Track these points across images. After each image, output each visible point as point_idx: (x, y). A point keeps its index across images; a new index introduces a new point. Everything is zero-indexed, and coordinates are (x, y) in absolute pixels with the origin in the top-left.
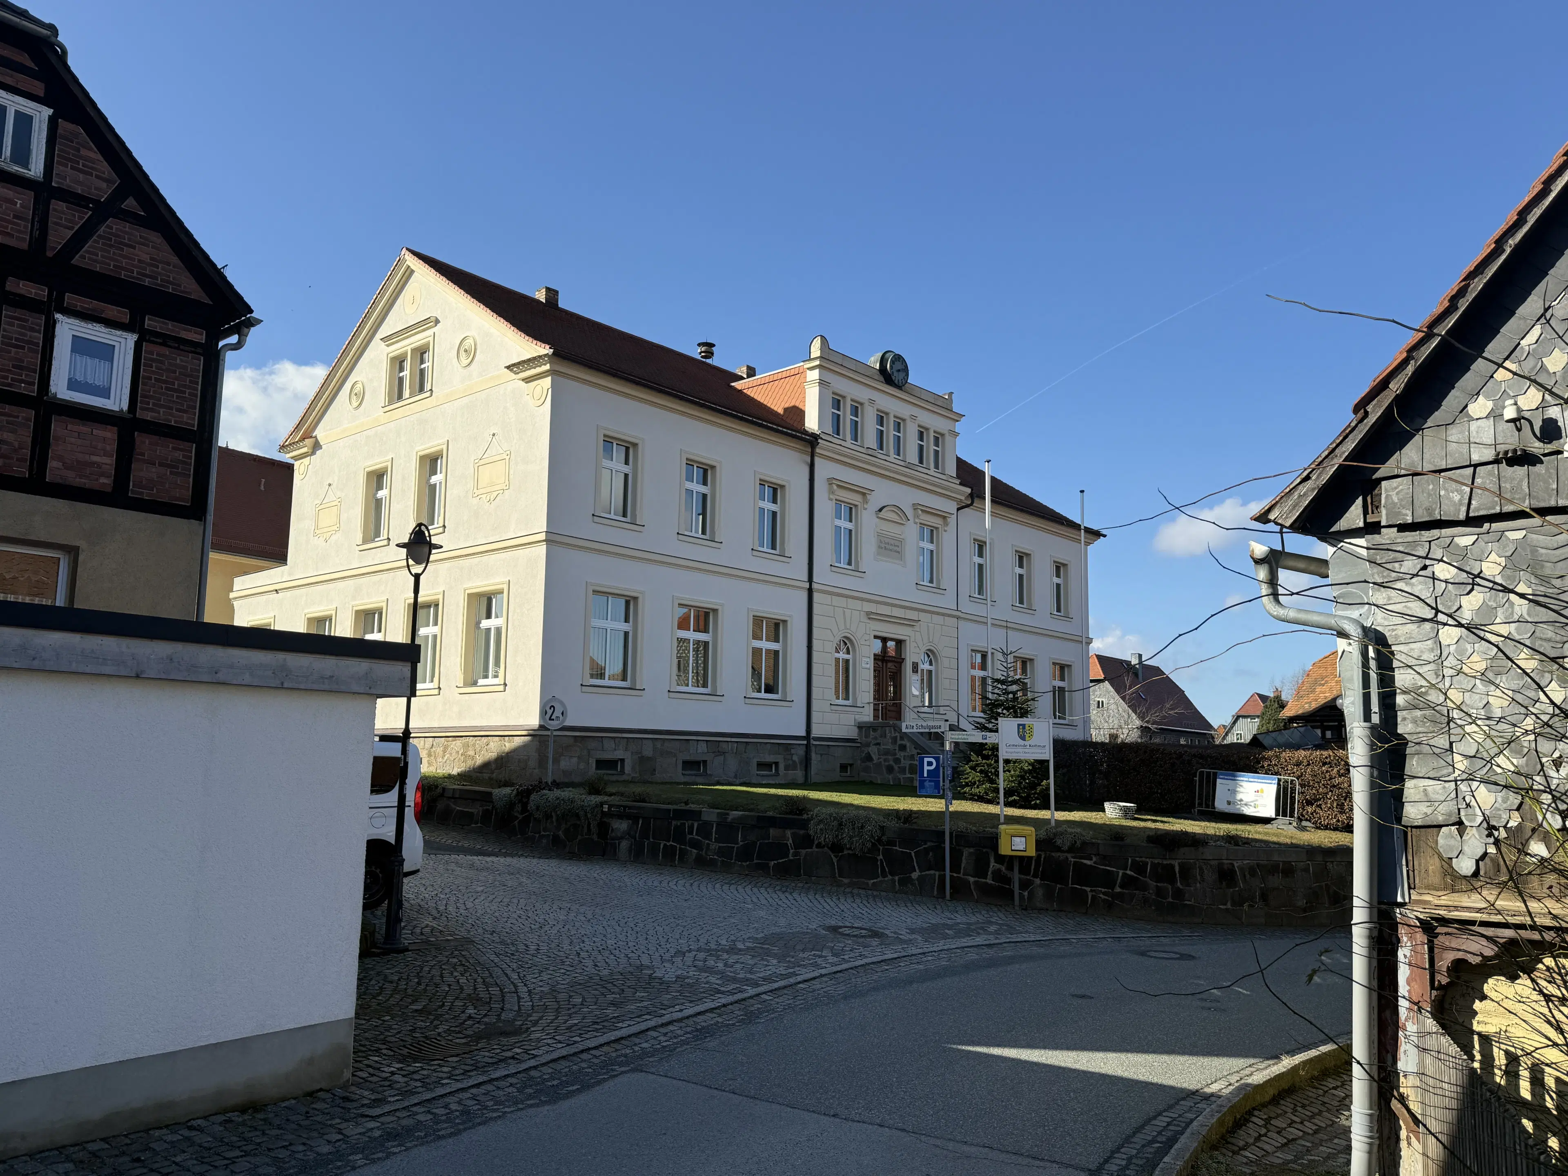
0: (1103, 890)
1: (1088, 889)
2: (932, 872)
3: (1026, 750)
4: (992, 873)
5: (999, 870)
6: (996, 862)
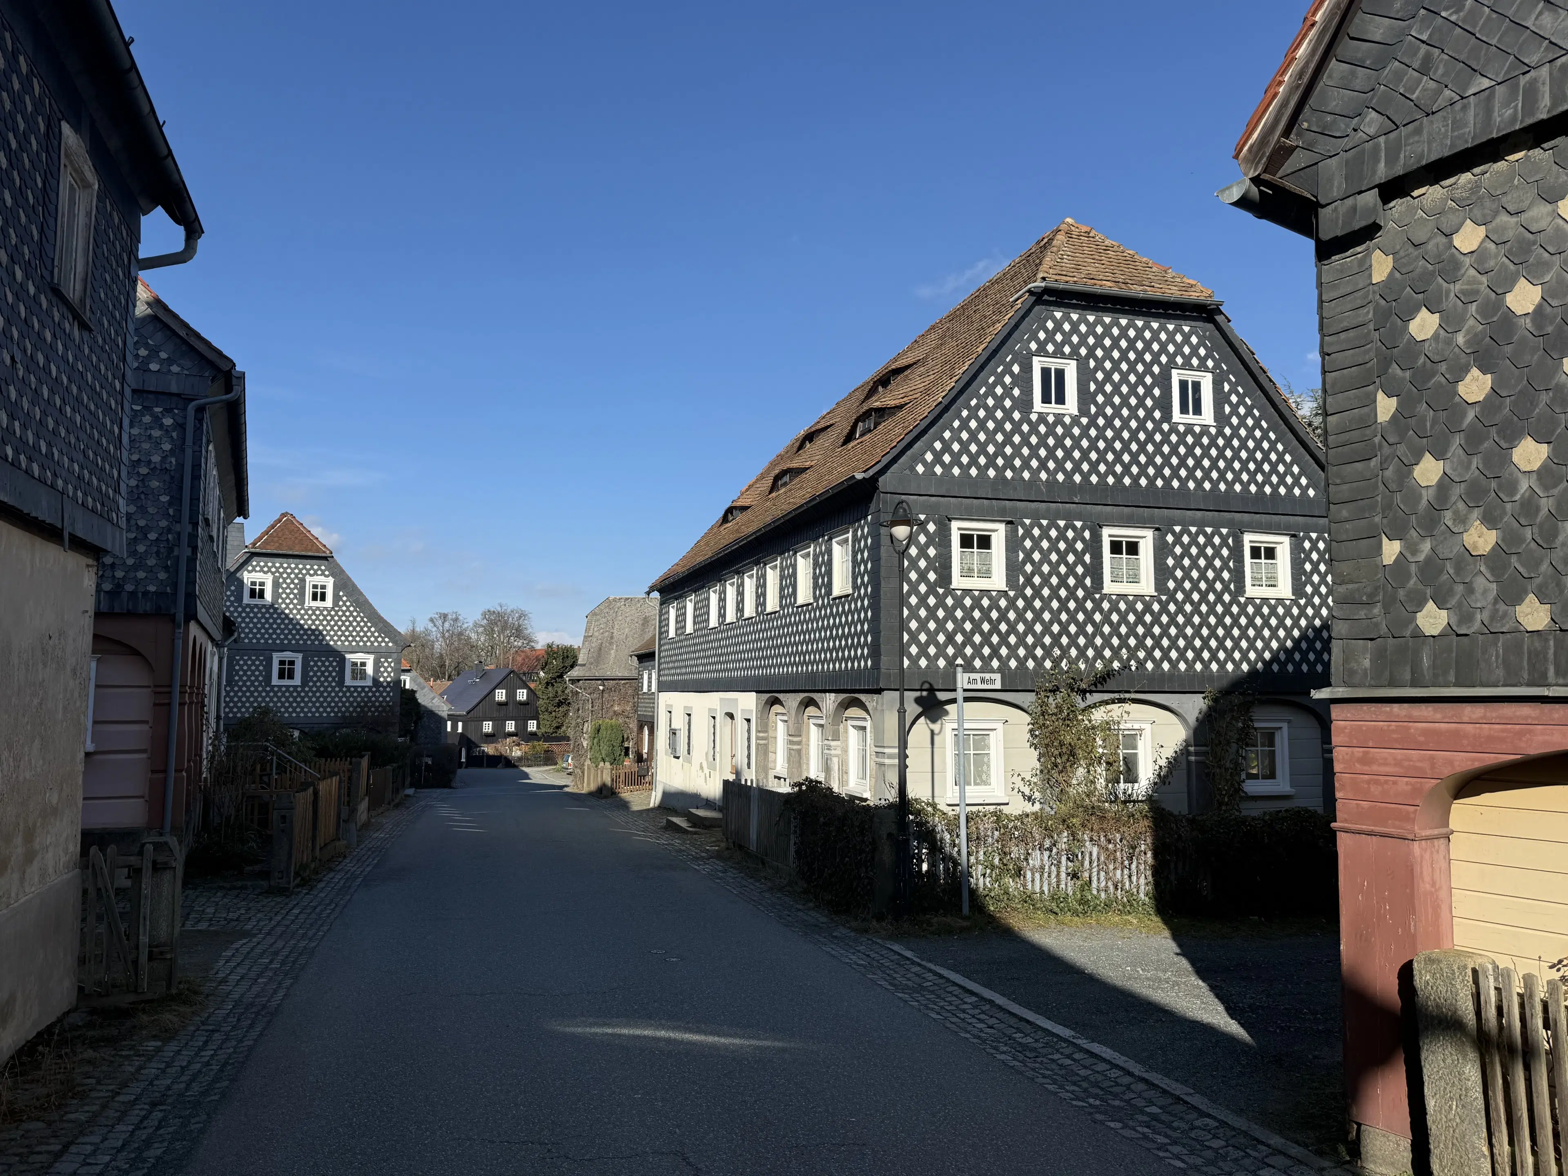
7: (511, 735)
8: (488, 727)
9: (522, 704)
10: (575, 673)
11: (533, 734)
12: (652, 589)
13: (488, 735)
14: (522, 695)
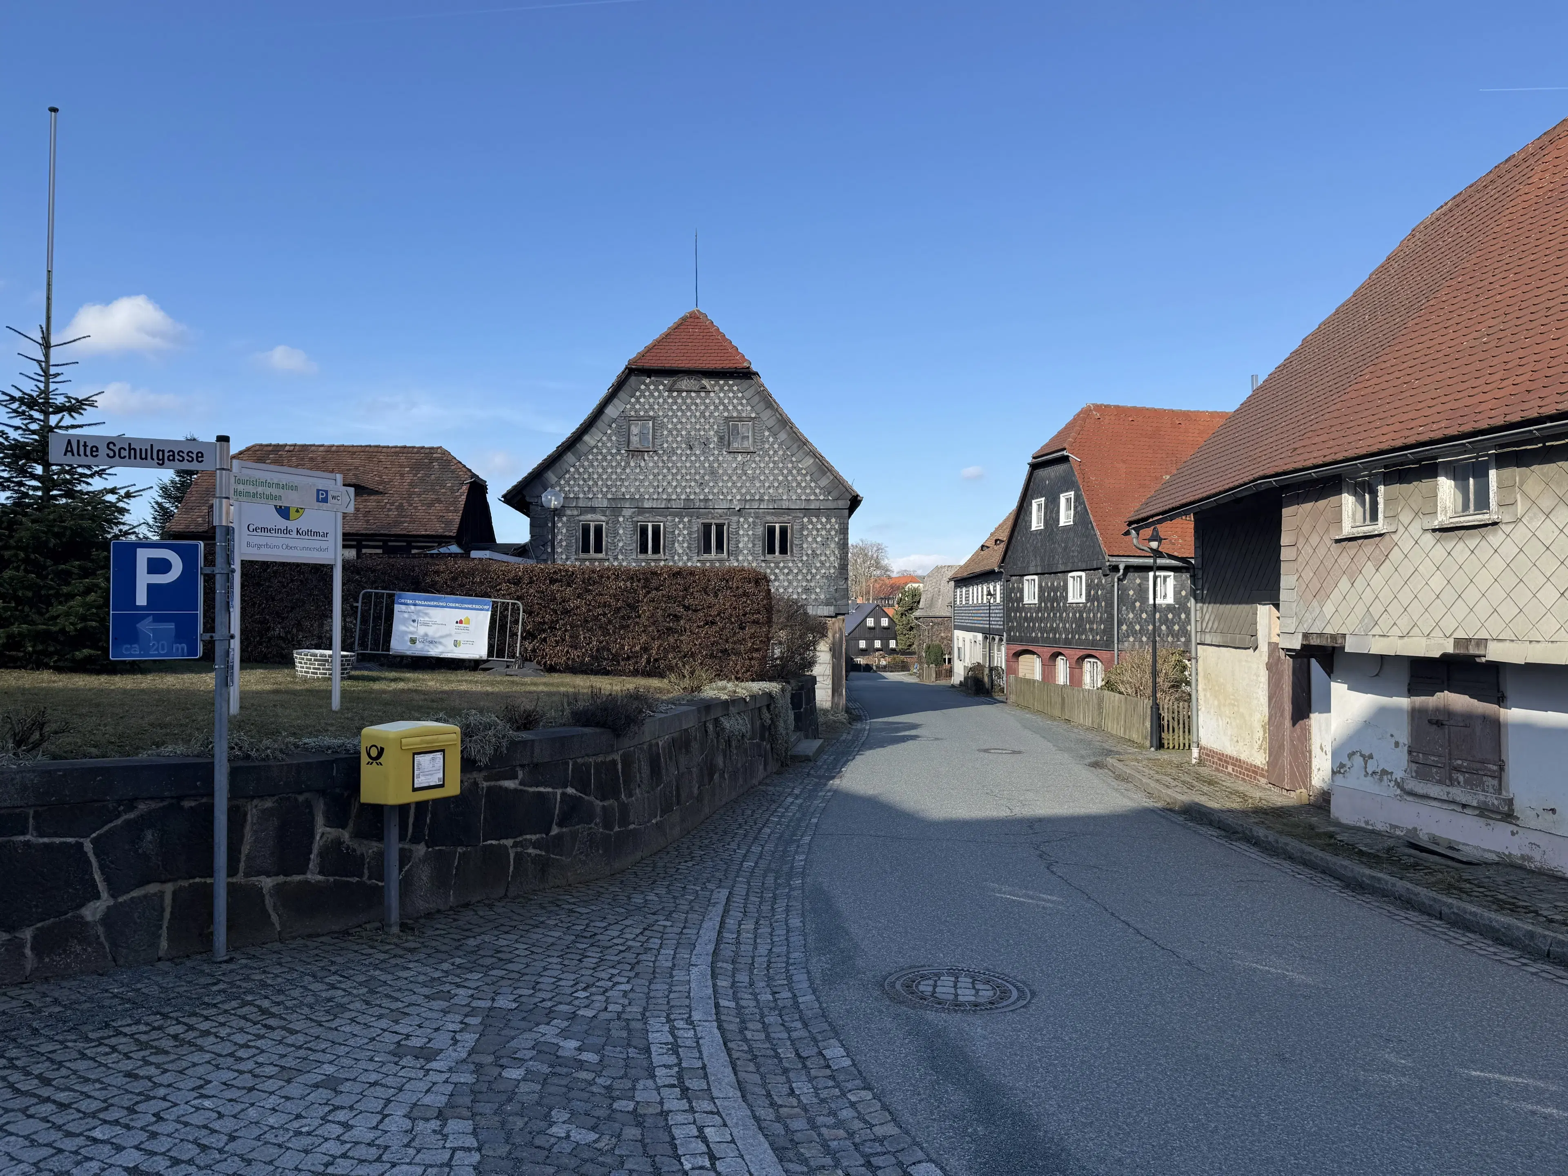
0: (534, 837)
1: (509, 842)
2: (153, 888)
3: (292, 543)
4: (320, 854)
5: (338, 843)
6: (329, 823)
7: (878, 650)
8: (862, 644)
9: (884, 628)
10: (917, 613)
11: (893, 650)
12: (951, 580)
13: (862, 650)
14: (885, 622)
